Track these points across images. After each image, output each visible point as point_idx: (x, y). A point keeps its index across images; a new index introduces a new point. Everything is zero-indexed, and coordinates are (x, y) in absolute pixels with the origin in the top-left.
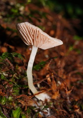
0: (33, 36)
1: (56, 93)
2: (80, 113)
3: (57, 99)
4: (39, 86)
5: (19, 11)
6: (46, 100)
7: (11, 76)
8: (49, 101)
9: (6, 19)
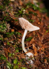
0: (25, 24)
1: (36, 53)
2: (47, 63)
3: (37, 56)
4: (28, 49)
5: (23, 12)
6: (31, 56)
7: (15, 43)
8: (32, 56)
9: (16, 15)
